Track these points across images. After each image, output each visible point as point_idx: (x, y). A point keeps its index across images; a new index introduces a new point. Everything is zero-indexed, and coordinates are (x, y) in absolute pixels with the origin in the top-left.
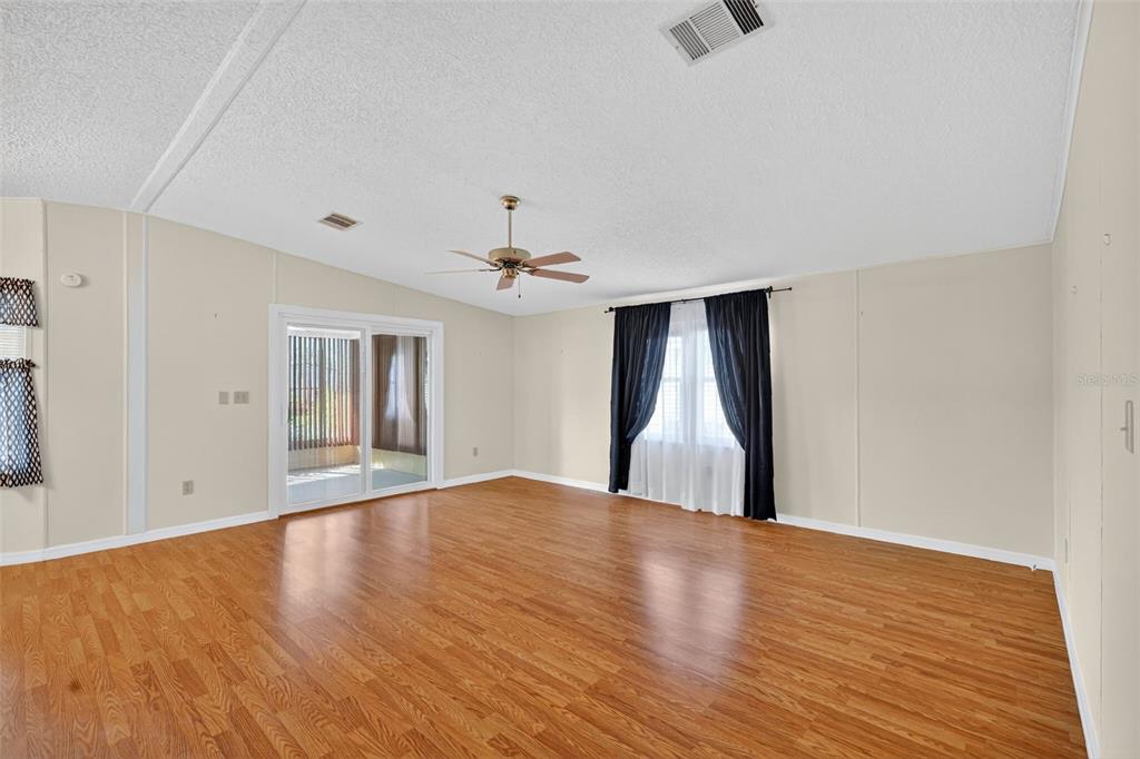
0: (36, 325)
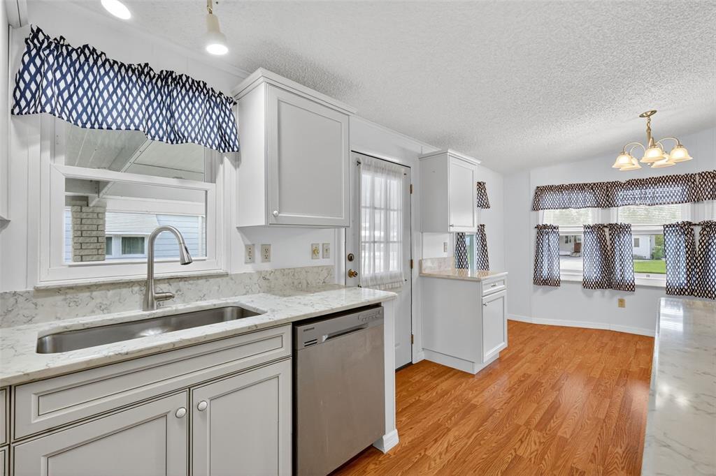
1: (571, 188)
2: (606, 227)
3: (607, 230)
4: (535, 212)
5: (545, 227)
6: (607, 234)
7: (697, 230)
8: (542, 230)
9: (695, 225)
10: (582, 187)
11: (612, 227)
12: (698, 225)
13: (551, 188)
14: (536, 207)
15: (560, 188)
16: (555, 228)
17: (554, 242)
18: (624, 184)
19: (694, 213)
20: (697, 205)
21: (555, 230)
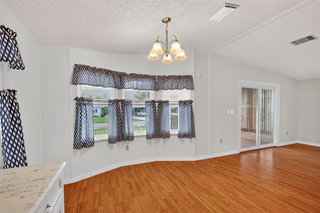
0: (193, 89)
1: (101, 71)
2: (120, 101)
3: (120, 103)
4: (74, 86)
5: (82, 99)
6: (120, 106)
7: (157, 104)
8: (80, 102)
9: (156, 102)
10: (107, 72)
11: (122, 101)
12: (157, 102)
13: (87, 68)
14: (75, 82)
15: (94, 70)
16: (90, 101)
17: (90, 112)
18: (129, 75)
19: (156, 96)
20: (157, 92)
21: (90, 102)
